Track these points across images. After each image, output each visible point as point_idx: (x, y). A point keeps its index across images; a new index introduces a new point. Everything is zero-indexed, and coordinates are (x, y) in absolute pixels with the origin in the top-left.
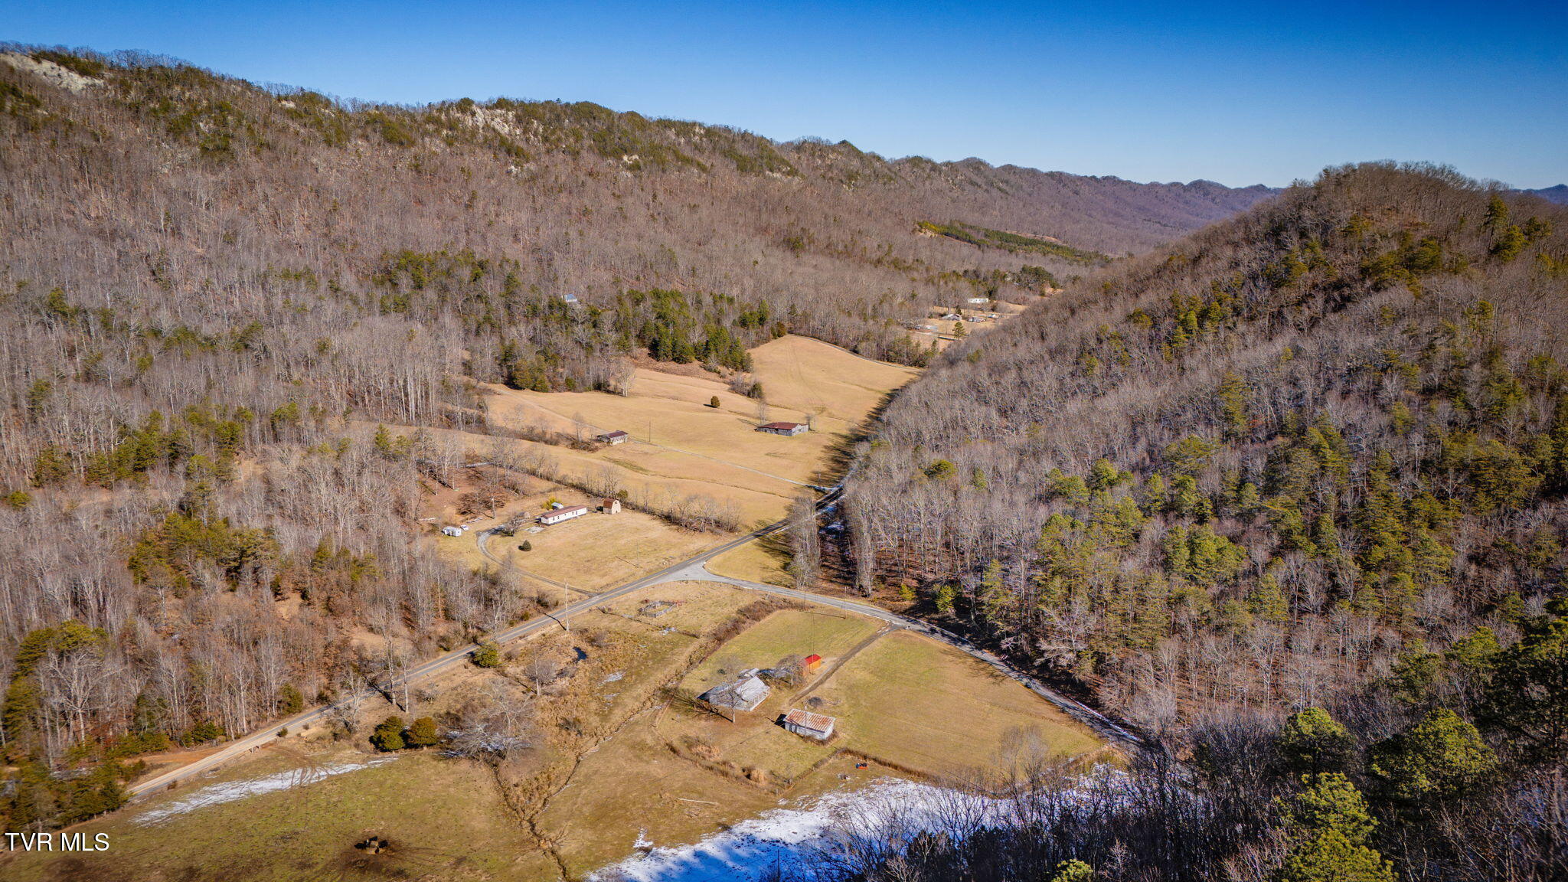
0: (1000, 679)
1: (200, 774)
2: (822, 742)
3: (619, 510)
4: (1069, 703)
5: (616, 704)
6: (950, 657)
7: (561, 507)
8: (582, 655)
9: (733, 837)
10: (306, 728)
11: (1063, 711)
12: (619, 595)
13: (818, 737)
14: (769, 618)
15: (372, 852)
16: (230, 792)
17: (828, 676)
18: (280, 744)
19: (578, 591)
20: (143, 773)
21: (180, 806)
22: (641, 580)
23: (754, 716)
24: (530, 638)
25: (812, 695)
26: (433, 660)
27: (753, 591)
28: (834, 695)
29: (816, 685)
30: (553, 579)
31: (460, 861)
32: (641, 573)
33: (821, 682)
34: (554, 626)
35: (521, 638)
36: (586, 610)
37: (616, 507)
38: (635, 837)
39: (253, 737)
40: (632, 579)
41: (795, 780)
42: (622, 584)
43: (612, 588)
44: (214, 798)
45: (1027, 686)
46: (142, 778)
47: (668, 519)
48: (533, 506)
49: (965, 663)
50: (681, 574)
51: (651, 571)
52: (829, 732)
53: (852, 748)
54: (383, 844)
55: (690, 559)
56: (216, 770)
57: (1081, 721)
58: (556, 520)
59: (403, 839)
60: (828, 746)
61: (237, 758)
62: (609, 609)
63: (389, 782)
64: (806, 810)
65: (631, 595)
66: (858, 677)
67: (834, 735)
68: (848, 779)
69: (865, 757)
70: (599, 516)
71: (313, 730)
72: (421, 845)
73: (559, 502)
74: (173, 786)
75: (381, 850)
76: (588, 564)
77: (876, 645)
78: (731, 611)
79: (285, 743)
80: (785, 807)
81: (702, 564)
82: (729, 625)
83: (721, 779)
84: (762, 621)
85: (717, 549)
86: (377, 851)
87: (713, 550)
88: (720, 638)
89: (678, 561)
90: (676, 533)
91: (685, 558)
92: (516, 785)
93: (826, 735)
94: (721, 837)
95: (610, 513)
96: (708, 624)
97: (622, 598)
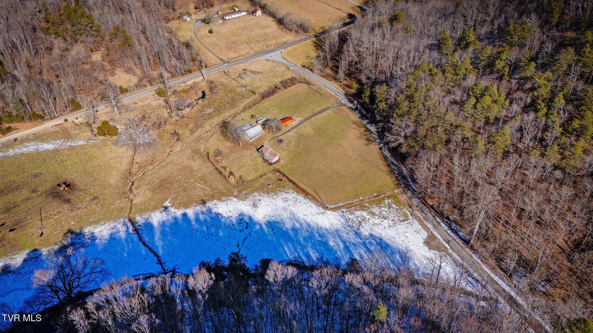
0: (370, 142)
1: (28, 135)
2: (271, 164)
3: (260, 15)
4: (395, 162)
5: (201, 126)
6: (355, 126)
7: (237, 10)
8: (204, 95)
9: (204, 209)
10: (77, 118)
11: (389, 166)
12: (236, 64)
13: (270, 161)
14: (292, 87)
15: (62, 189)
16: (31, 148)
17: (293, 128)
18: (64, 125)
19: (221, 59)
20: (10, 132)
21: (11, 152)
22: (250, 57)
23: (251, 144)
24: (188, 83)
25: (280, 138)
26: (143, 90)
27: (294, 71)
28: (290, 140)
29: (286, 132)
30: (214, 51)
31: (95, 198)
32: (252, 53)
33: (289, 131)
34: (201, 78)
35: (183, 83)
36: (217, 72)
37: (259, 13)
38: (166, 199)
39: (57, 119)
40: (247, 55)
41: (247, 182)
42: (241, 58)
43: (236, 59)
44: (25, 149)
45: (380, 149)
46: (8, 134)
47: (280, 22)
48: (225, 8)
49: (360, 130)
50: (268, 56)
51: (257, 52)
52: (276, 159)
53: (281, 170)
54: (68, 186)
55: (279, 47)
56: (35, 134)
57: (394, 173)
58: (230, 17)
59: (78, 184)
60: (272, 167)
61: (44, 130)
62: (228, 72)
63: (90, 153)
64: (243, 200)
65: (241, 65)
66: (307, 131)
67: (278, 161)
68: (270, 186)
69: (284, 175)
70: (251, 17)
71: (80, 120)
72: (83, 188)
73: (237, 7)
74: (16, 140)
75: (66, 188)
76: (232, 44)
77: (325, 114)
78: (277, 81)
79: (66, 125)
80: (235, 197)
81: (281, 51)
82: (271, 90)
83: (218, 176)
84: (288, 89)
85: (294, 42)
86: (64, 189)
87: (292, 43)
88: (265, 96)
89: (272, 47)
90: (280, 31)
91: (276, 46)
92: (137, 163)
93: (273, 161)
94: (199, 208)
95: (256, 16)
96: (263, 86)
97: (236, 66)
